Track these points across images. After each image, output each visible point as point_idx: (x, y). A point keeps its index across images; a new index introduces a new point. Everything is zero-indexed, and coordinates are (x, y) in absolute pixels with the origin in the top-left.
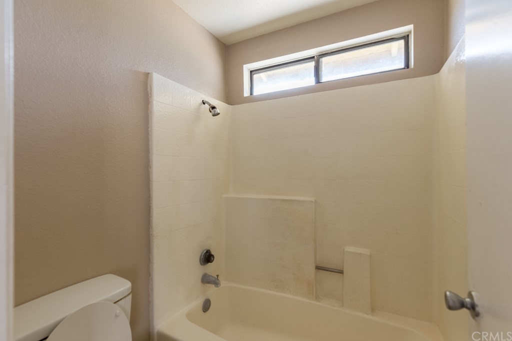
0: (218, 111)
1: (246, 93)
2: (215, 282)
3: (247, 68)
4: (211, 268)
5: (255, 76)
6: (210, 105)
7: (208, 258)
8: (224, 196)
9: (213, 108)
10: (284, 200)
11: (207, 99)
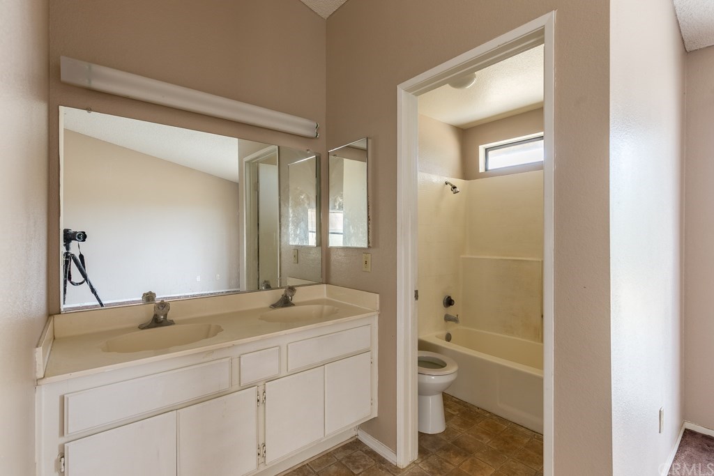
0: (458, 189)
1: (482, 169)
2: (455, 320)
3: (482, 149)
4: (452, 310)
5: (490, 153)
6: (451, 185)
7: (449, 302)
8: (462, 256)
9: (454, 188)
10: (506, 260)
11: (449, 180)
